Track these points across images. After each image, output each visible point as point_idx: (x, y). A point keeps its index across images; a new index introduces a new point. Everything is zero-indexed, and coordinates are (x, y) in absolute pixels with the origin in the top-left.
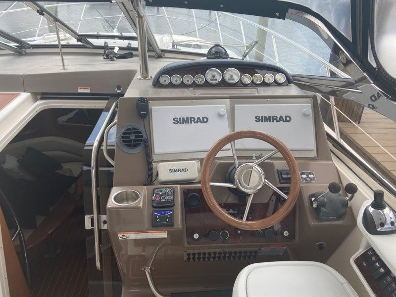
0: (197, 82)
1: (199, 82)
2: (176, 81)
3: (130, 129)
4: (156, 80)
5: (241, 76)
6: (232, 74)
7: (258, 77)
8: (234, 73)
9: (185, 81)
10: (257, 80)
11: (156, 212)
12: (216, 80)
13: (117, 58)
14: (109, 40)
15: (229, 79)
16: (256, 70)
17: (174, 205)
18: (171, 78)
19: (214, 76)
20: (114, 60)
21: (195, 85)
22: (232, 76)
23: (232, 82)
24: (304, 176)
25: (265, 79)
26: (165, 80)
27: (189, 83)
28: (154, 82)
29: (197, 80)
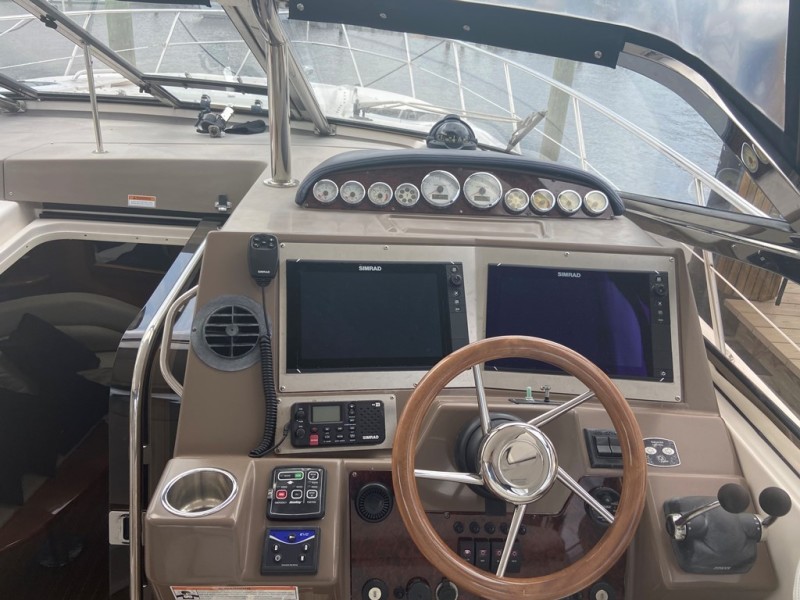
0: (400, 201)
1: (405, 200)
2: (353, 195)
3: (228, 310)
4: (304, 192)
5: (505, 192)
6: (483, 185)
7: (544, 198)
8: (489, 183)
9: (373, 198)
10: (541, 203)
11: (273, 532)
12: (445, 197)
13: (228, 131)
14: (213, 91)
15: (477, 198)
16: (541, 179)
17: (323, 514)
18: (339, 188)
19: (440, 189)
20: (219, 137)
21: (395, 208)
22: (482, 191)
23: (482, 204)
24: (651, 451)
25: (559, 201)
26: (325, 191)
27: (383, 201)
28: (299, 195)
29: (401, 196)
